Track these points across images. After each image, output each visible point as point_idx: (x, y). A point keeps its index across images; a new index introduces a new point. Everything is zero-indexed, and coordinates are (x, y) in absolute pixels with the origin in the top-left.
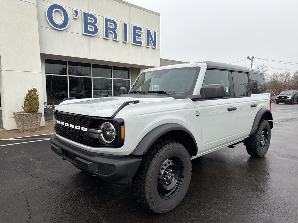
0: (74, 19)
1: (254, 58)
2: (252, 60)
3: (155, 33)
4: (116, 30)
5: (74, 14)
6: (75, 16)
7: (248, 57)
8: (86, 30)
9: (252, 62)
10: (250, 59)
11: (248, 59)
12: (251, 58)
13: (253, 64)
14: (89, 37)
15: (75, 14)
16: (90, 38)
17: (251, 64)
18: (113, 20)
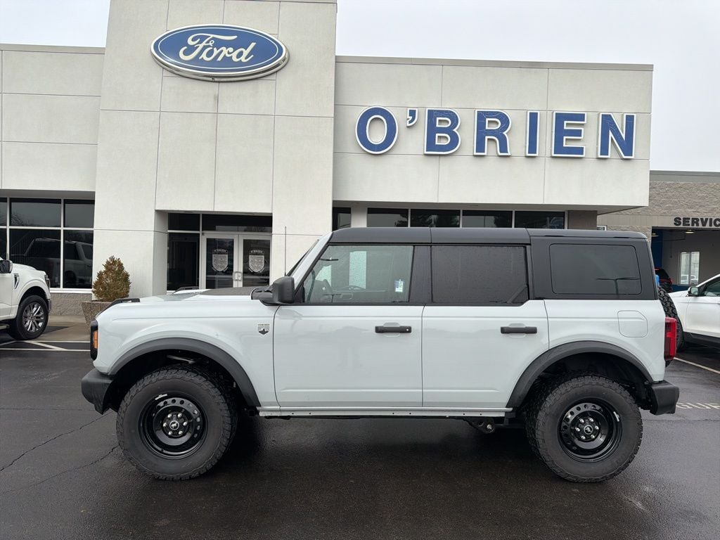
0: (408, 127)
3: (630, 119)
4: (505, 133)
5: (408, 117)
6: (410, 122)
8: (431, 145)
14: (438, 157)
15: (411, 118)
16: (442, 158)
18: (498, 112)
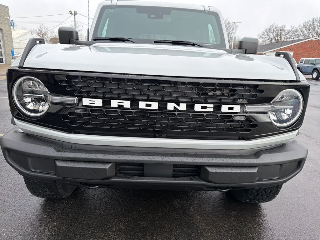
1: (76, 13)
2: (75, 15)
7: (70, 11)
9: (75, 18)
10: (73, 14)
11: (70, 14)
12: (73, 12)
13: (76, 20)
17: (74, 20)
